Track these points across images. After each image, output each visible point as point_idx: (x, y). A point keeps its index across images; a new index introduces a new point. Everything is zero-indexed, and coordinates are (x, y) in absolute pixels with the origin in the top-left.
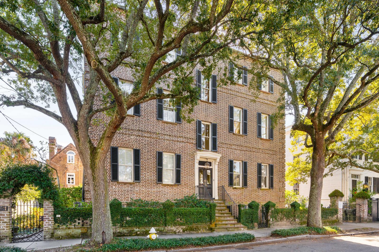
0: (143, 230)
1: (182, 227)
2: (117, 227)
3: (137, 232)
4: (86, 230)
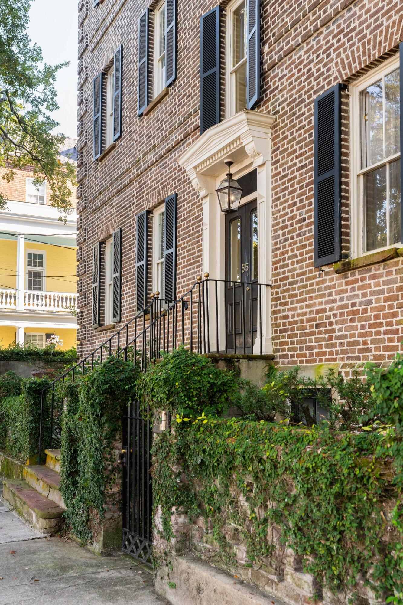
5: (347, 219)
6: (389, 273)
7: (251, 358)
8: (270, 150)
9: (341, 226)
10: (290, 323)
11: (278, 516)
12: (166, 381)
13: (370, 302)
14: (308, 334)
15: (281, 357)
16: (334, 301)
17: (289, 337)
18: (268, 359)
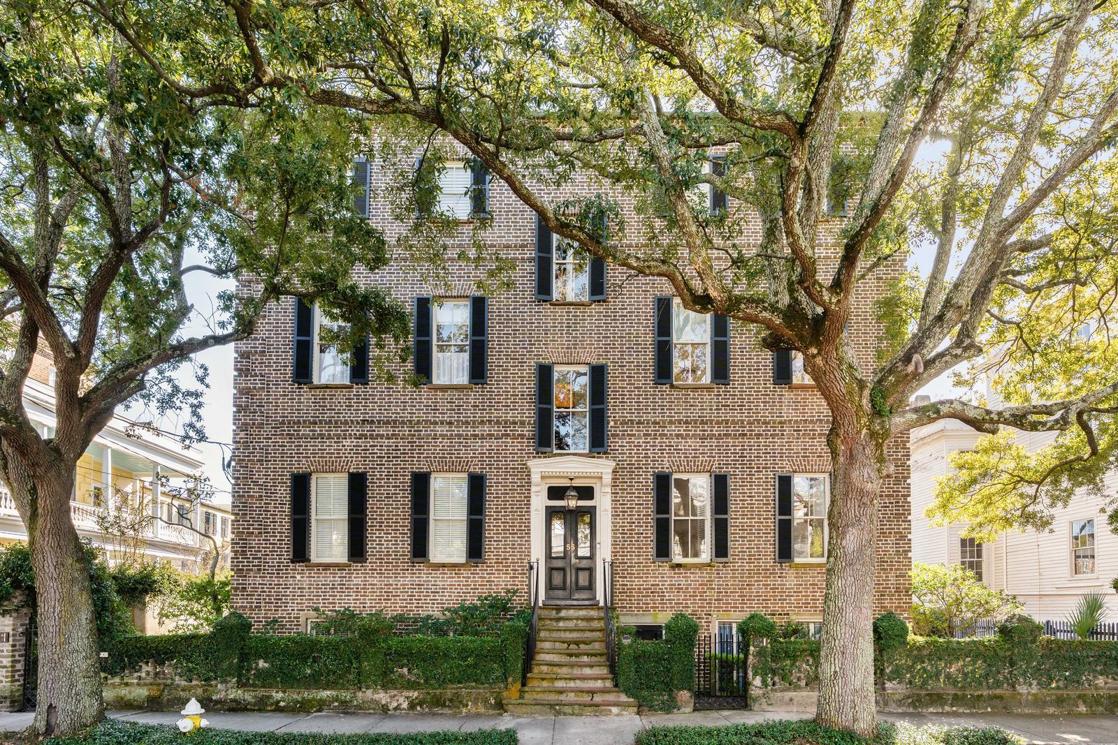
0: (295, 696)
1: (407, 694)
2: (230, 685)
3: (278, 702)
4: (158, 690)
6: (702, 573)
13: (690, 585)
14: (644, 596)
15: (621, 607)
17: (628, 596)
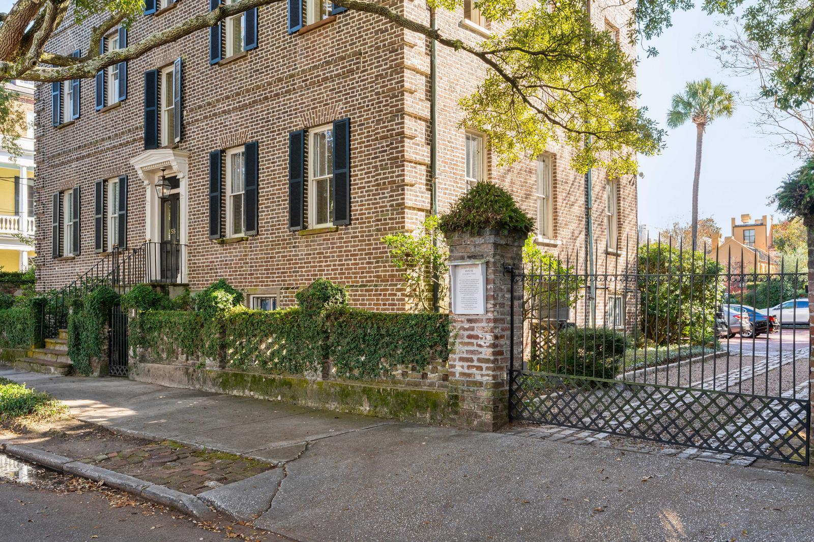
5: (225, 218)
6: (240, 248)
7: (175, 285)
8: (187, 170)
9: (221, 221)
10: (197, 267)
11: (176, 339)
12: (135, 297)
13: (233, 260)
14: (206, 273)
15: (193, 284)
16: (218, 258)
17: (197, 274)
18: (186, 286)
